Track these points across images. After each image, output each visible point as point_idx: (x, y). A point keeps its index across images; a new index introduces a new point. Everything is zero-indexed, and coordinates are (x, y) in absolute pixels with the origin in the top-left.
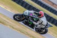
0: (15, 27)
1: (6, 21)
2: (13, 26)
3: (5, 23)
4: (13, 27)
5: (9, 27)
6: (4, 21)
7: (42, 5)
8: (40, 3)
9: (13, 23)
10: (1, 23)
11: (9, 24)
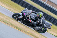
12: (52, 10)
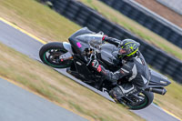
0: (86, 107)
1: (56, 89)
2: (80, 104)
3: (55, 94)
4: (79, 109)
5: (66, 106)
6: (52, 90)
7: (174, 38)
8: (169, 31)
9: (79, 94)
10: (43, 95)
11: (68, 98)
12: (135, 14)
